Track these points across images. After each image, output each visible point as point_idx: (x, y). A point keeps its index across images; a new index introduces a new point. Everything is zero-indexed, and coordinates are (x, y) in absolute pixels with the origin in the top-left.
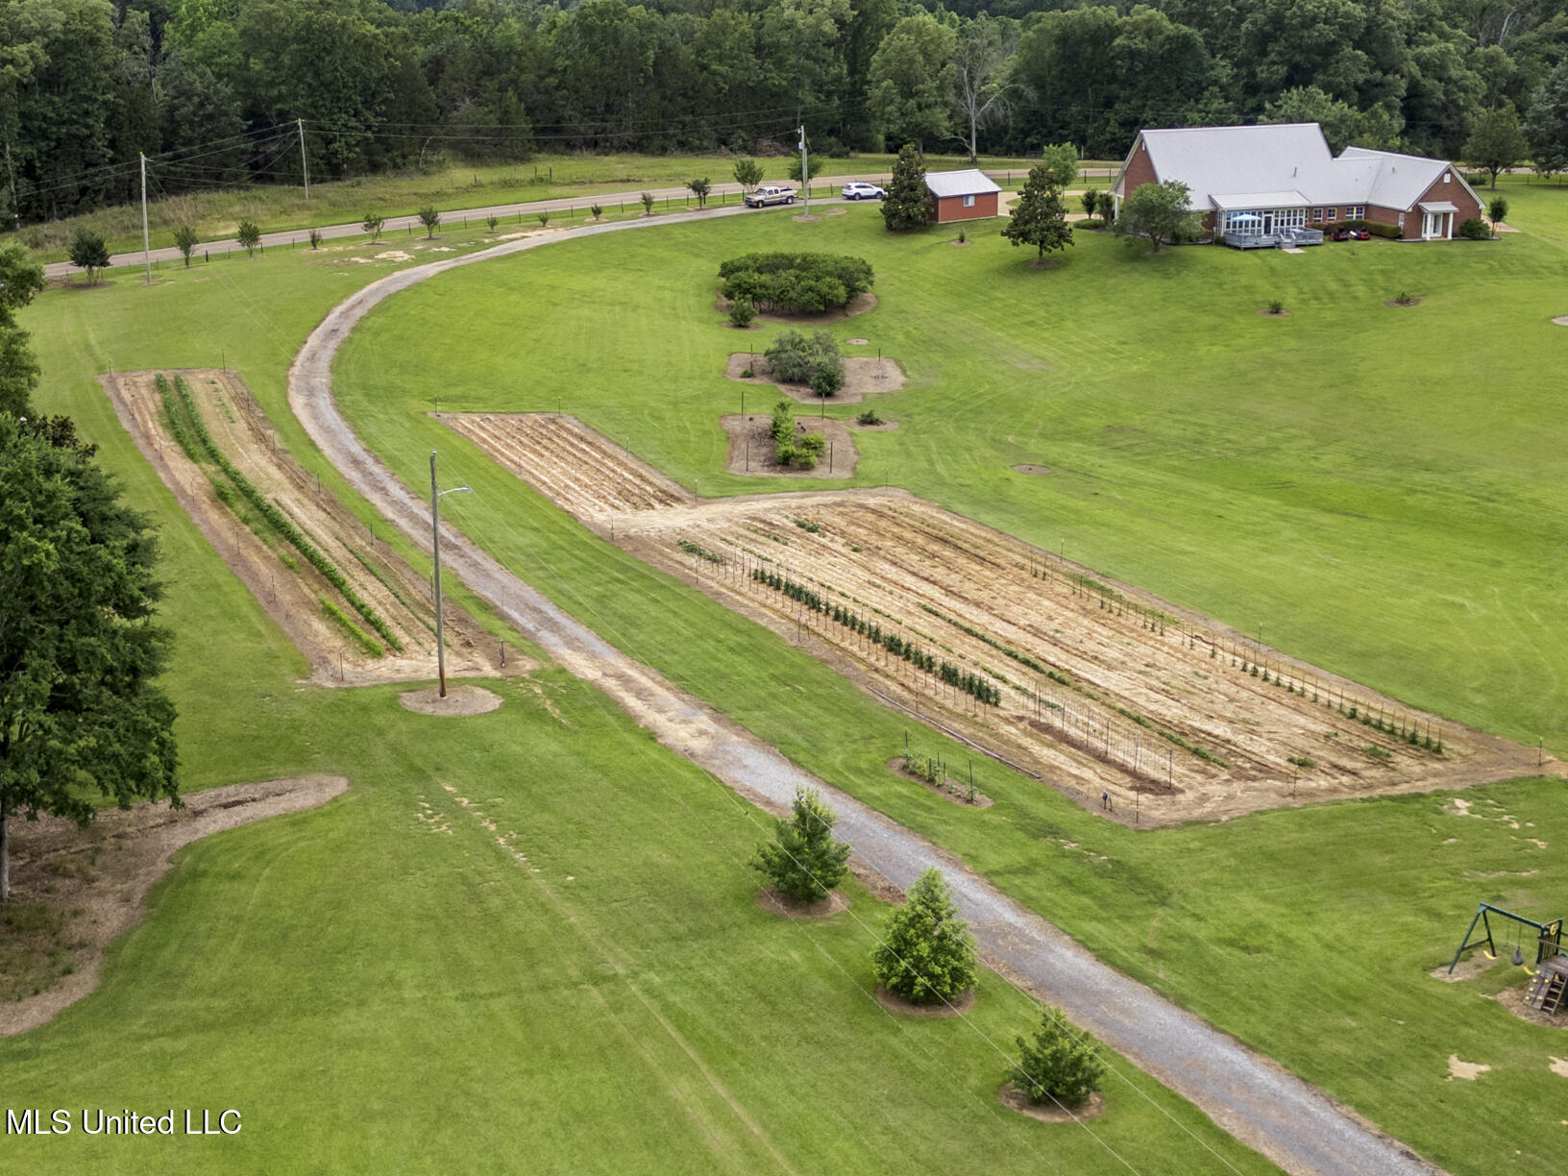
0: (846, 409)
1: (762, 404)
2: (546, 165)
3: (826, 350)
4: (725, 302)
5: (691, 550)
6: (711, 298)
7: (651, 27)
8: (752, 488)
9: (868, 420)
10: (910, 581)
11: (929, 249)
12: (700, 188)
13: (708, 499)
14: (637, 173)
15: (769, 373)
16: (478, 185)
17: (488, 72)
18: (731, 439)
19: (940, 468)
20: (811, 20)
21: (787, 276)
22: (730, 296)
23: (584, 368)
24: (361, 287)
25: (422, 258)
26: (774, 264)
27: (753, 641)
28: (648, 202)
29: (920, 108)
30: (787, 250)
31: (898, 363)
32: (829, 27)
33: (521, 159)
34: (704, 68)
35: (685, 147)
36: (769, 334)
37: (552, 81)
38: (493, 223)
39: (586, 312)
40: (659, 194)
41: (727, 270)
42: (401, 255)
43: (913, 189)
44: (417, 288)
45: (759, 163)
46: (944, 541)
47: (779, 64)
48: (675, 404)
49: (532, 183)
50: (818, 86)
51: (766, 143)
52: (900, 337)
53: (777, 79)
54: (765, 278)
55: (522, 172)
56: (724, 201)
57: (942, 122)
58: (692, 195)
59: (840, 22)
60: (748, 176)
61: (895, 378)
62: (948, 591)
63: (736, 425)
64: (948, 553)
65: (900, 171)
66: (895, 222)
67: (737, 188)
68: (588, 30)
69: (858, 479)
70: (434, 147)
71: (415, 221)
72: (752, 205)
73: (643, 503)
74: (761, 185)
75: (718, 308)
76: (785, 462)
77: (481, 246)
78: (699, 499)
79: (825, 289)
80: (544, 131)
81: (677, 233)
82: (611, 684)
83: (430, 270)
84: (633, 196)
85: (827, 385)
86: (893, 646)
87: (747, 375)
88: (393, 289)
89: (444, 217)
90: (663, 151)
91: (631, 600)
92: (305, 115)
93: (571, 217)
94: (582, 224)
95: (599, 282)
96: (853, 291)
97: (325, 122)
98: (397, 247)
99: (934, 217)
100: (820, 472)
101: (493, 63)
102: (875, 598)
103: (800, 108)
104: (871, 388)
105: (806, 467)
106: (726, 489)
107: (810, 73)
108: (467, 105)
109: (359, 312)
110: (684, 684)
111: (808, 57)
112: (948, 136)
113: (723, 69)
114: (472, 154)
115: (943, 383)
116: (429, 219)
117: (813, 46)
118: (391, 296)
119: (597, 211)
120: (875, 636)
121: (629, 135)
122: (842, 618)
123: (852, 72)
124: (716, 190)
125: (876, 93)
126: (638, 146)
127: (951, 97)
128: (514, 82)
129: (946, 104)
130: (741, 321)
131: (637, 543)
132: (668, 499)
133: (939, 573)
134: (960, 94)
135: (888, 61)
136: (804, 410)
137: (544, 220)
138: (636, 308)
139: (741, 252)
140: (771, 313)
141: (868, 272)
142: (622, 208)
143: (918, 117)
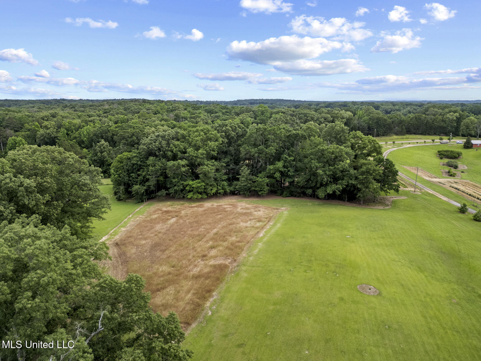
0: (459, 171)
1: (447, 169)
2: (408, 136)
3: (456, 163)
4: (439, 156)
5: (440, 183)
6: (436, 155)
7: (425, 118)
8: (447, 178)
9: (462, 172)
10: (471, 189)
11: (472, 151)
12: (433, 140)
13: (440, 178)
14: (421, 138)
15: (447, 165)
16: (398, 138)
17: (400, 123)
18: (442, 172)
19: (474, 179)
20: (452, 117)
21: (449, 153)
22: (440, 155)
23: (419, 162)
24: (387, 150)
25: (393, 147)
26: (447, 151)
27: (451, 192)
28: (425, 142)
29: (469, 130)
30: (449, 150)
31: (466, 166)
32: (455, 118)
33: (404, 135)
34: (433, 123)
35: (429, 134)
36: (446, 161)
37: (410, 125)
38: (402, 143)
39: (418, 155)
40: (427, 141)
41: (439, 152)
42: (390, 147)
43: (469, 142)
44: (394, 151)
45: (443, 137)
46: (476, 186)
47: (446, 123)
48: (433, 168)
49: (406, 138)
50: (451, 127)
51: (442, 134)
52: (466, 162)
53: (445, 125)
54: (445, 153)
55: (404, 137)
56: (436, 142)
57: (473, 133)
58: (432, 141)
59: (457, 118)
60: (441, 139)
61: (466, 168)
62: (477, 191)
63: (443, 171)
64: (476, 187)
65: (467, 140)
66: (465, 147)
67: (439, 141)
68: (416, 118)
69: (462, 178)
70: (392, 133)
71: (392, 142)
72: (441, 143)
73: (431, 178)
74: (443, 140)
75: (437, 156)
76: (451, 175)
77: (400, 146)
78: (439, 178)
79: (455, 155)
80: (407, 131)
81: (429, 146)
82: (434, 194)
83: (395, 149)
84: (423, 141)
85: (456, 167)
86: (470, 195)
87: (443, 165)
88: (391, 151)
89: (396, 142)
90: (425, 135)
91: (434, 187)
92: (376, 128)
93: (413, 143)
94: (415, 144)
95: (419, 152)
96: (459, 156)
97: (378, 130)
98: (389, 146)
99: (472, 147)
100: (456, 177)
101: (401, 122)
102: (467, 190)
103: (448, 130)
104: (462, 168)
105: (454, 176)
106: (443, 178)
107: (450, 125)
108: (397, 128)
109: (388, 153)
110: (443, 195)
111: (450, 122)
112: (474, 135)
113: (436, 124)
114: (397, 134)
115: (474, 169)
116: (394, 143)
117: (452, 121)
118: (391, 152)
119: (417, 143)
120: (467, 194)
121: (420, 132)
122: (463, 192)
123: (457, 124)
124: (436, 141)
125: (461, 128)
126: (422, 134)
127: (475, 129)
128: (404, 125)
129: (474, 130)
130: (441, 158)
131: (433, 182)
132: (435, 178)
133: (475, 189)
134: (477, 128)
135: (465, 124)
136: (453, 170)
137: (409, 143)
138: (425, 156)
139: (441, 150)
140: (445, 158)
141: (461, 153)
142: (421, 142)
143: (469, 132)
